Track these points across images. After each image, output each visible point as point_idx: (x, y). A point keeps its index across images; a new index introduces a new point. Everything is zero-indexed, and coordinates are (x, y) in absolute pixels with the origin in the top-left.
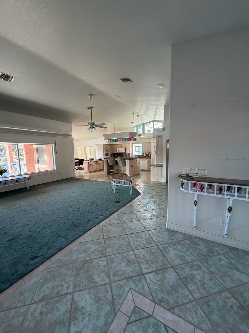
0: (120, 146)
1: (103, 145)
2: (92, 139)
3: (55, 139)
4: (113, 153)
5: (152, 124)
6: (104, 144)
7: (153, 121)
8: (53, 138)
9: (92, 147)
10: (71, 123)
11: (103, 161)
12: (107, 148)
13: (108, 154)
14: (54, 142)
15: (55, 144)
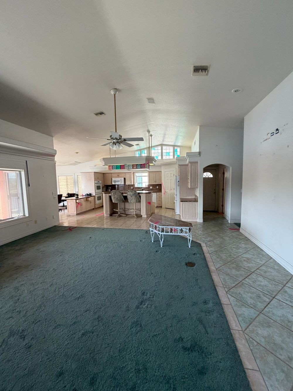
0: (116, 175)
1: (94, 174)
2: (71, 164)
3: (26, 161)
4: (105, 185)
5: (160, 148)
6: (95, 172)
7: (162, 145)
8: (22, 159)
9: (69, 177)
10: (53, 137)
11: (94, 196)
12: (98, 178)
13: (100, 186)
14: (25, 165)
15: (26, 169)
